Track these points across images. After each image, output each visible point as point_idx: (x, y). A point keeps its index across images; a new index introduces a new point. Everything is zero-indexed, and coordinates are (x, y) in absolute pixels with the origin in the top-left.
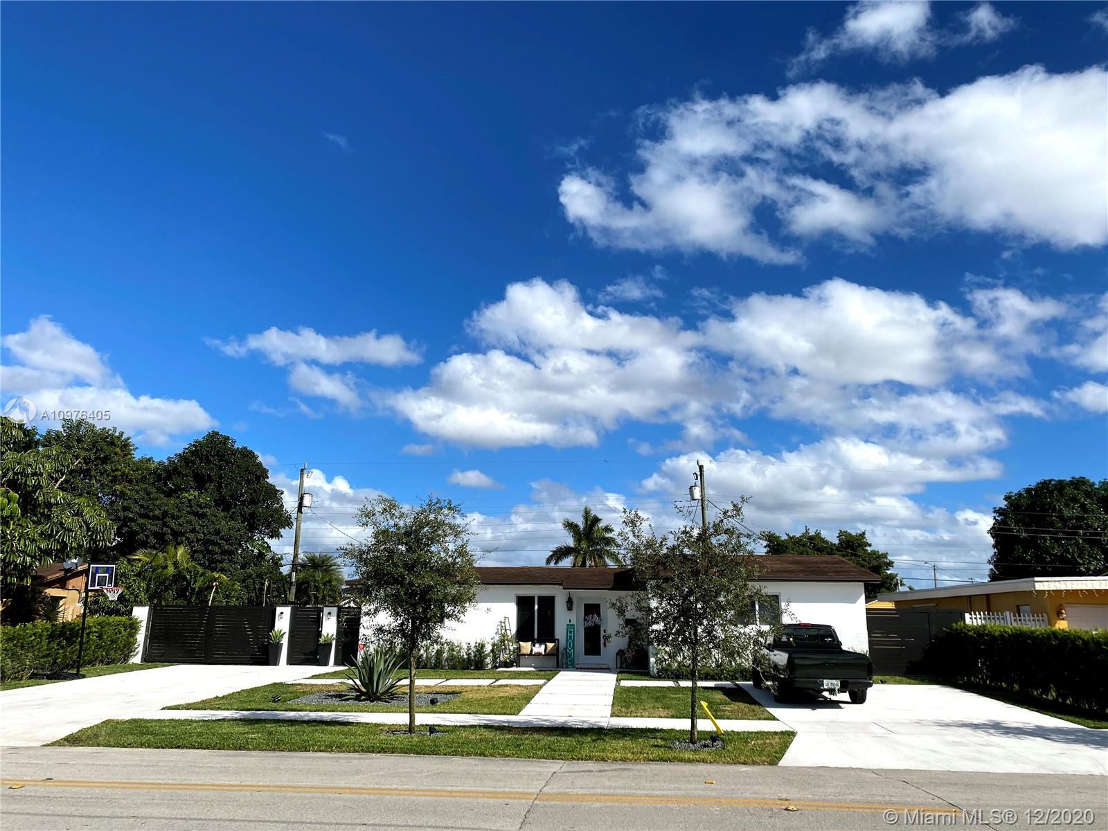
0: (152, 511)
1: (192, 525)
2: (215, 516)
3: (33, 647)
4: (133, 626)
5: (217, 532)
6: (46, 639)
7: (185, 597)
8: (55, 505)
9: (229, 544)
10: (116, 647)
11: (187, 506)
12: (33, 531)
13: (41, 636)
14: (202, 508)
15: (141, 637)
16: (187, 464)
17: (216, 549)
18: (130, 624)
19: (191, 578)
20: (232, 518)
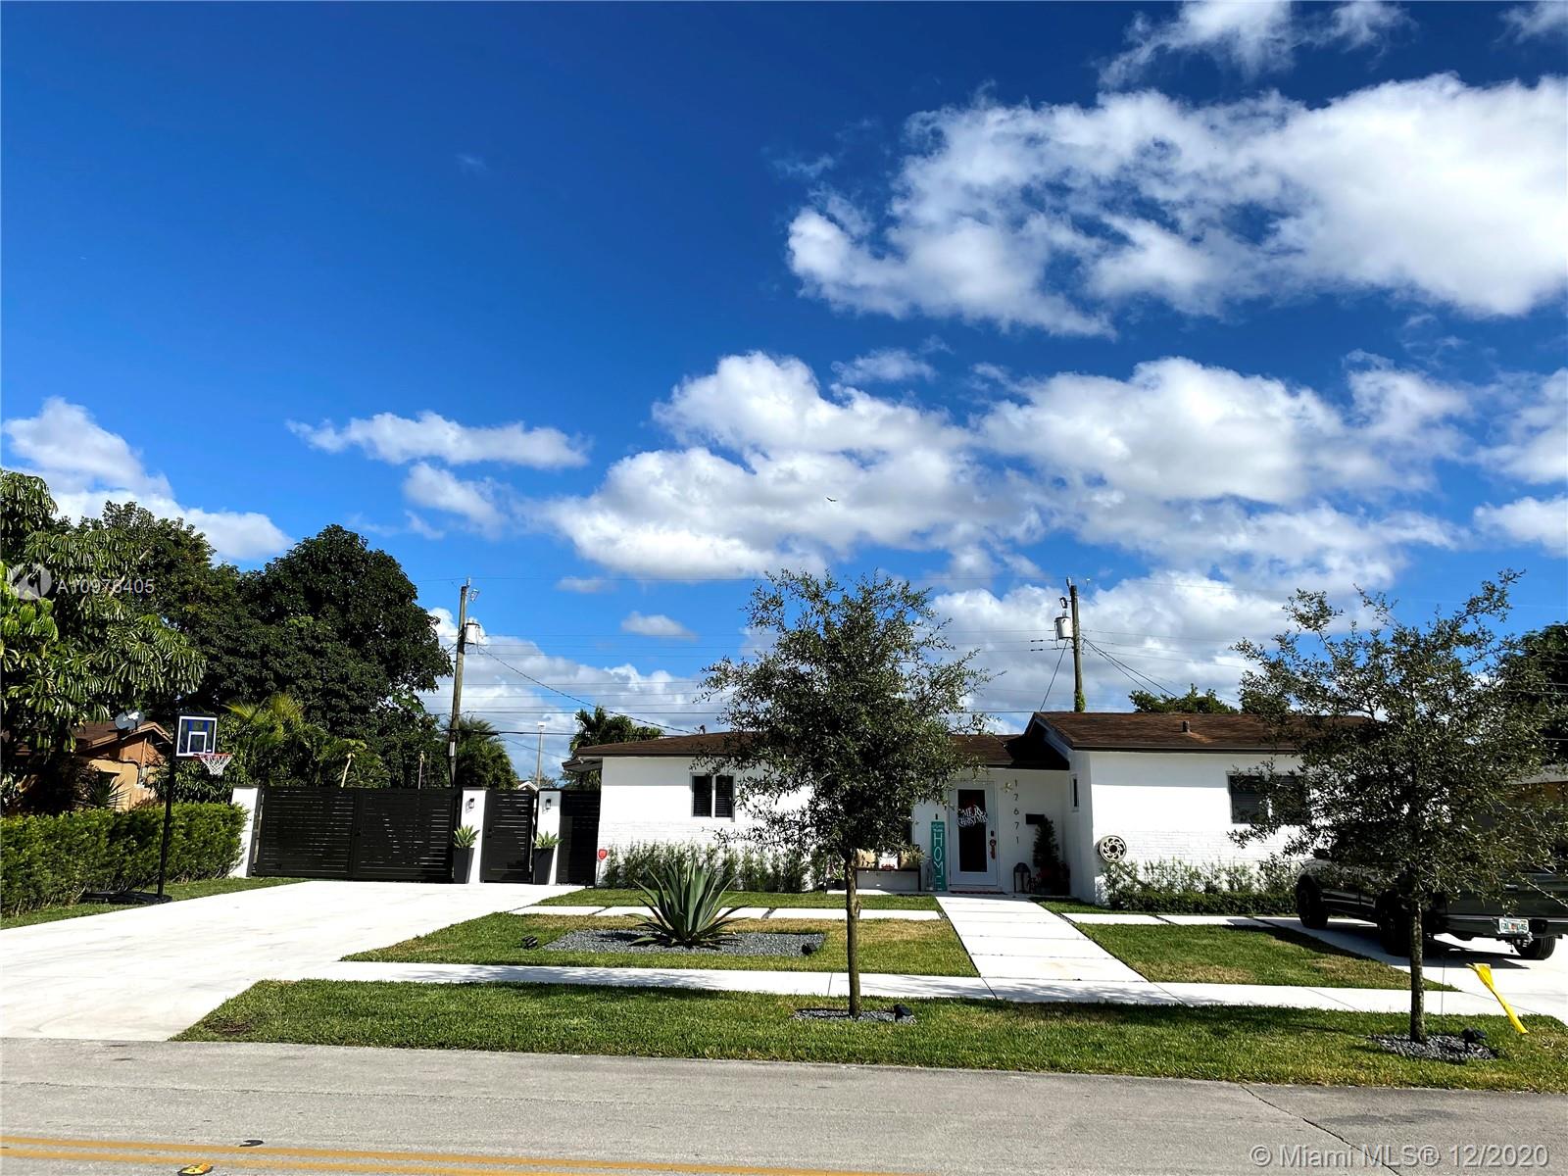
0: (244, 644)
1: (305, 667)
2: (340, 654)
3: (85, 850)
4: (235, 818)
5: (344, 679)
6: (106, 837)
7: (303, 776)
8: (111, 622)
9: (362, 697)
10: (211, 852)
11: (297, 639)
12: (79, 663)
13: (97, 833)
14: (319, 642)
15: (246, 836)
16: (294, 573)
17: (342, 703)
18: (232, 815)
19: (313, 746)
20: (365, 657)
